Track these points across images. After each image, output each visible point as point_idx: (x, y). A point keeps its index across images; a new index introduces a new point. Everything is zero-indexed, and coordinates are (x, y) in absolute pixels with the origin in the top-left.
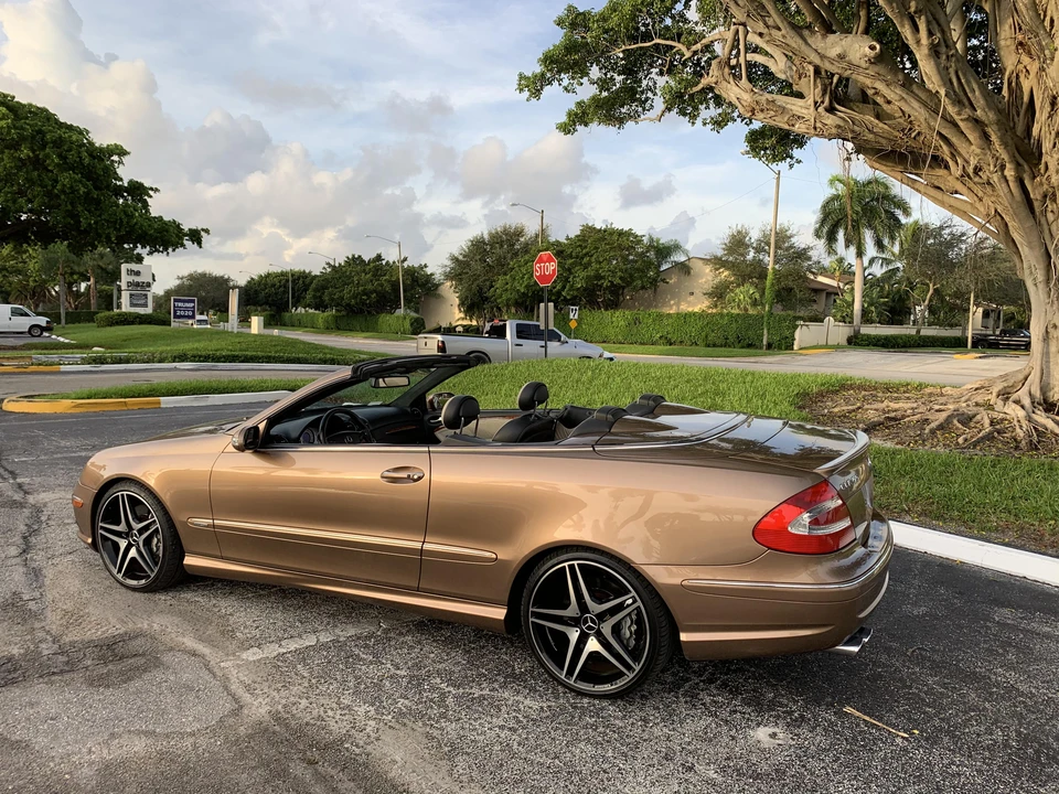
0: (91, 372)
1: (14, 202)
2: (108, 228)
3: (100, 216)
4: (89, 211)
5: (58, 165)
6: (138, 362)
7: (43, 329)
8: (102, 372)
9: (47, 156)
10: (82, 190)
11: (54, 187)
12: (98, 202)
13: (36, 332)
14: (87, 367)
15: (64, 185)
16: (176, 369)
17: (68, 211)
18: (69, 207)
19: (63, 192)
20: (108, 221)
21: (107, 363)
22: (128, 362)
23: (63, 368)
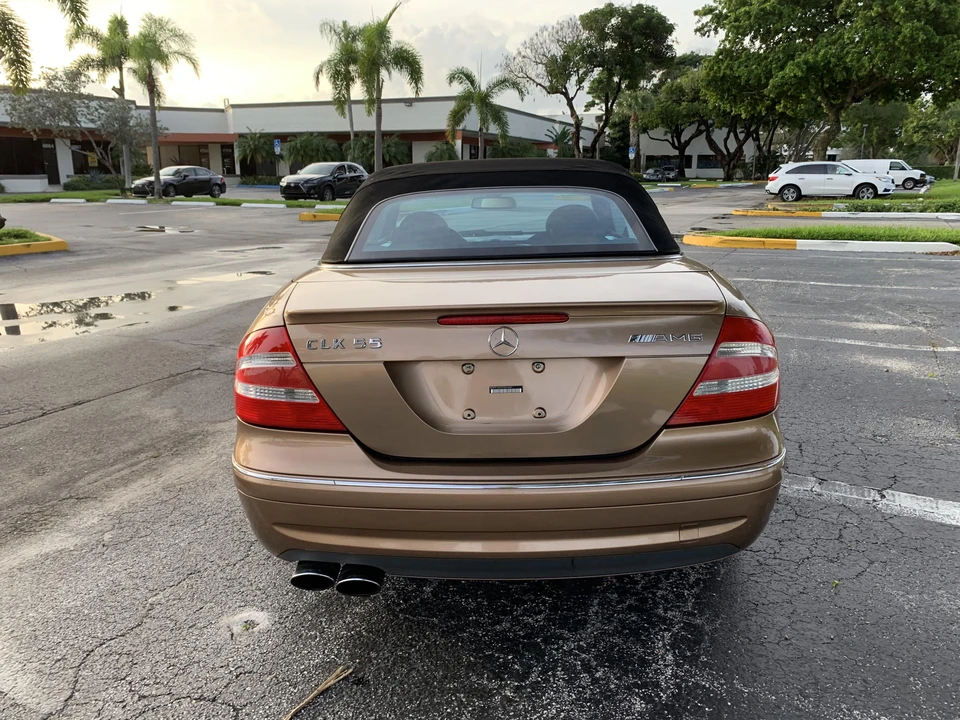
0: (848, 218)
1: (859, 60)
2: (945, 72)
3: (938, 62)
4: (927, 60)
5: (904, 16)
6: (898, 210)
7: (917, 183)
8: (858, 219)
9: (895, 10)
10: (922, 37)
11: (895, 39)
12: (939, 48)
13: (910, 184)
14: (846, 214)
15: (905, 36)
16: (937, 219)
17: (907, 61)
18: (908, 57)
19: (903, 43)
20: (948, 67)
21: (867, 211)
22: (889, 210)
23: (824, 214)
